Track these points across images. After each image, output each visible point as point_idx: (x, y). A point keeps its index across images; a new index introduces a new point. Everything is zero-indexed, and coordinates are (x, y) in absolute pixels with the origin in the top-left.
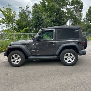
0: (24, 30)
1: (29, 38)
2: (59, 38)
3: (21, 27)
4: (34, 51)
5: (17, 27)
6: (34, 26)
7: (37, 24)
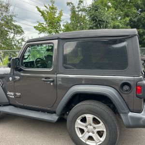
2: (66, 68)
4: (13, 94)
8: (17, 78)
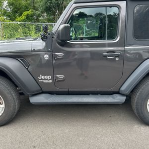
0: (23, 17)
1: (35, 33)
3: (19, 9)
4: (49, 77)
5: (9, 10)
6: (44, 7)
7: (51, 3)
8: (60, 54)
